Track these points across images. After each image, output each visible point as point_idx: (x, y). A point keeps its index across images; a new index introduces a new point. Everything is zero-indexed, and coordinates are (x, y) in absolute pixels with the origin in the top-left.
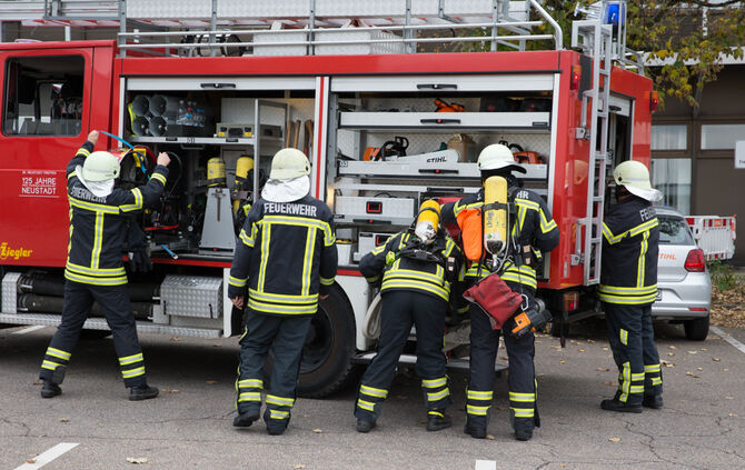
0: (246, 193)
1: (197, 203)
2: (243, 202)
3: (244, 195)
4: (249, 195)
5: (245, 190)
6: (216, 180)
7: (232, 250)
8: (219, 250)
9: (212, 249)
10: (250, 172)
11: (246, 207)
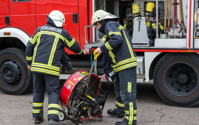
0: (153, 18)
1: (128, 24)
2: (151, 22)
3: (152, 19)
4: (154, 19)
5: (152, 17)
6: (137, 14)
7: (147, 44)
8: (141, 44)
9: (138, 44)
10: (154, 9)
11: (153, 24)
